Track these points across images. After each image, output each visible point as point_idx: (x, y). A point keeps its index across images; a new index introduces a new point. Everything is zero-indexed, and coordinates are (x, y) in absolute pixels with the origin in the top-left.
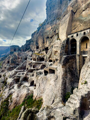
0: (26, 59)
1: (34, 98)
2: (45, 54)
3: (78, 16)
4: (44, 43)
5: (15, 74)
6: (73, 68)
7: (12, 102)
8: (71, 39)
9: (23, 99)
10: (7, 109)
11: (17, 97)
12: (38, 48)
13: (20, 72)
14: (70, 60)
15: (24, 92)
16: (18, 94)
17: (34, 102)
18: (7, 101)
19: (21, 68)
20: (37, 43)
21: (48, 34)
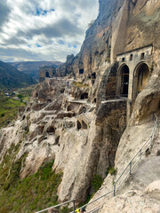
0: (62, 91)
1: (53, 168)
2: (91, 85)
3: (138, 11)
4: (91, 63)
5: (41, 118)
6: (118, 126)
7: (24, 166)
8: (121, 64)
9: (39, 165)
10: (17, 175)
11: (33, 160)
12: (81, 71)
13: (50, 114)
14: (113, 111)
15: (43, 154)
16: (34, 156)
17: (51, 174)
18: (19, 163)
19: (53, 108)
20: (81, 63)
21: (98, 45)
